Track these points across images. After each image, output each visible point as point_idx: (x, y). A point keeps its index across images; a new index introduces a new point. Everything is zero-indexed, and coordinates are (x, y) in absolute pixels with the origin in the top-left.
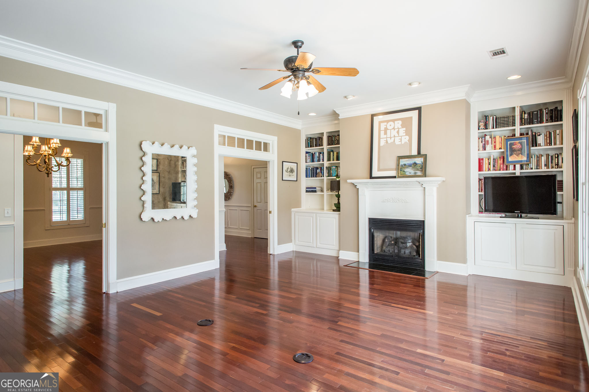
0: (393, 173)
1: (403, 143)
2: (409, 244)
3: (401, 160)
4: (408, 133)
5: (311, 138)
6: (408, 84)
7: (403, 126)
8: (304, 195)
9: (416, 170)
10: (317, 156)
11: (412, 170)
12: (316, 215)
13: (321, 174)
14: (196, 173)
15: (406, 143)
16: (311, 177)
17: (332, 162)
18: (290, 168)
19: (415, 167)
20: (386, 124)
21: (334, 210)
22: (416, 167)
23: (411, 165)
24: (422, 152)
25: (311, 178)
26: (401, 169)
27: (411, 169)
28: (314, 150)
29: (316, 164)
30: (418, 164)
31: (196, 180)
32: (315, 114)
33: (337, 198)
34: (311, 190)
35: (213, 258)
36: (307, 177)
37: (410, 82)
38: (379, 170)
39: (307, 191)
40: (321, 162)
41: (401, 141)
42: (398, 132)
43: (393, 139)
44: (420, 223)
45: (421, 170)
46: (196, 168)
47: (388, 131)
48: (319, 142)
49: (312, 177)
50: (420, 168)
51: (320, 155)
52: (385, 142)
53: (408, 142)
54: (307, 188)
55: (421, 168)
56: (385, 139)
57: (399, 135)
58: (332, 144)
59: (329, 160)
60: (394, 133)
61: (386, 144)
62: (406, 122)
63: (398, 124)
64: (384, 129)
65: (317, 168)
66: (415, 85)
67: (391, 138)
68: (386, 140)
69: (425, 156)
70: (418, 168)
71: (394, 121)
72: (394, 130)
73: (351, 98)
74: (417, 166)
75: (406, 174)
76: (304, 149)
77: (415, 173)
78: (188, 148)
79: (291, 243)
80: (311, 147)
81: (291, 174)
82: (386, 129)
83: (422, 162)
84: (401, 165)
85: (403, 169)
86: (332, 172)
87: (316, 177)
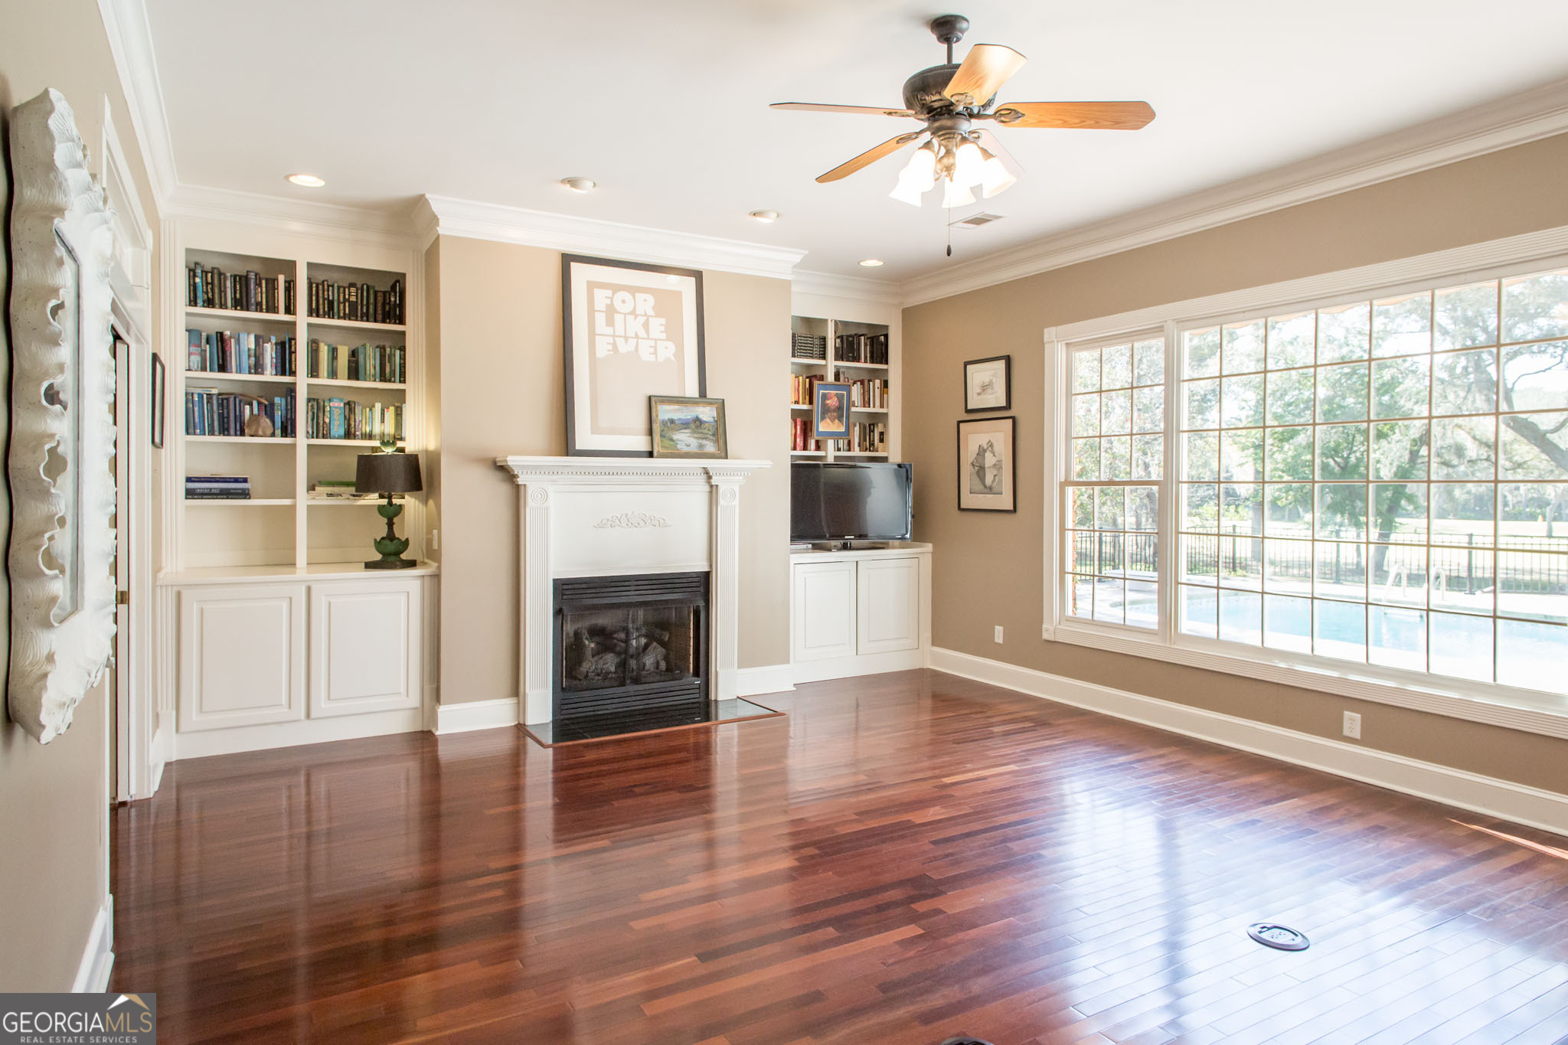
0: (641, 443)
1: (661, 359)
3: (660, 407)
4: (674, 333)
5: (211, 268)
6: (749, 213)
7: (659, 311)
8: (180, 508)
9: (703, 438)
10: (249, 350)
11: (693, 437)
12: (310, 588)
13: (268, 424)
15: (667, 360)
17: (323, 380)
19: (700, 431)
20: (609, 293)
21: (370, 566)
22: (702, 431)
23: (688, 423)
24: (712, 393)
25: (210, 438)
26: (663, 433)
27: (688, 435)
29: (237, 376)
30: (707, 422)
32: (322, 183)
33: (386, 520)
36: (191, 430)
37: (759, 209)
38: (595, 430)
39: (190, 494)
40: (269, 376)
41: (655, 353)
42: (646, 326)
43: (632, 342)
44: (698, 579)
45: (714, 438)
47: (616, 316)
48: (256, 294)
49: (213, 434)
50: (710, 433)
51: (263, 346)
52: (610, 347)
53: (673, 358)
54: (189, 480)
55: (713, 435)
56: (611, 340)
57: (648, 334)
58: (330, 314)
59: (313, 371)
60: (635, 326)
61: (612, 353)
62: (666, 303)
63: (645, 303)
64: (604, 309)
65: (247, 399)
67: (626, 338)
68: (612, 342)
69: (721, 406)
70: (706, 434)
71: (633, 290)
72: (633, 317)
74: (705, 429)
75: (679, 447)
76: (178, 311)
77: (701, 446)
80: (209, 303)
82: (611, 311)
83: (714, 418)
84: (663, 421)
85: (669, 434)
86: (327, 420)
87: (242, 434)
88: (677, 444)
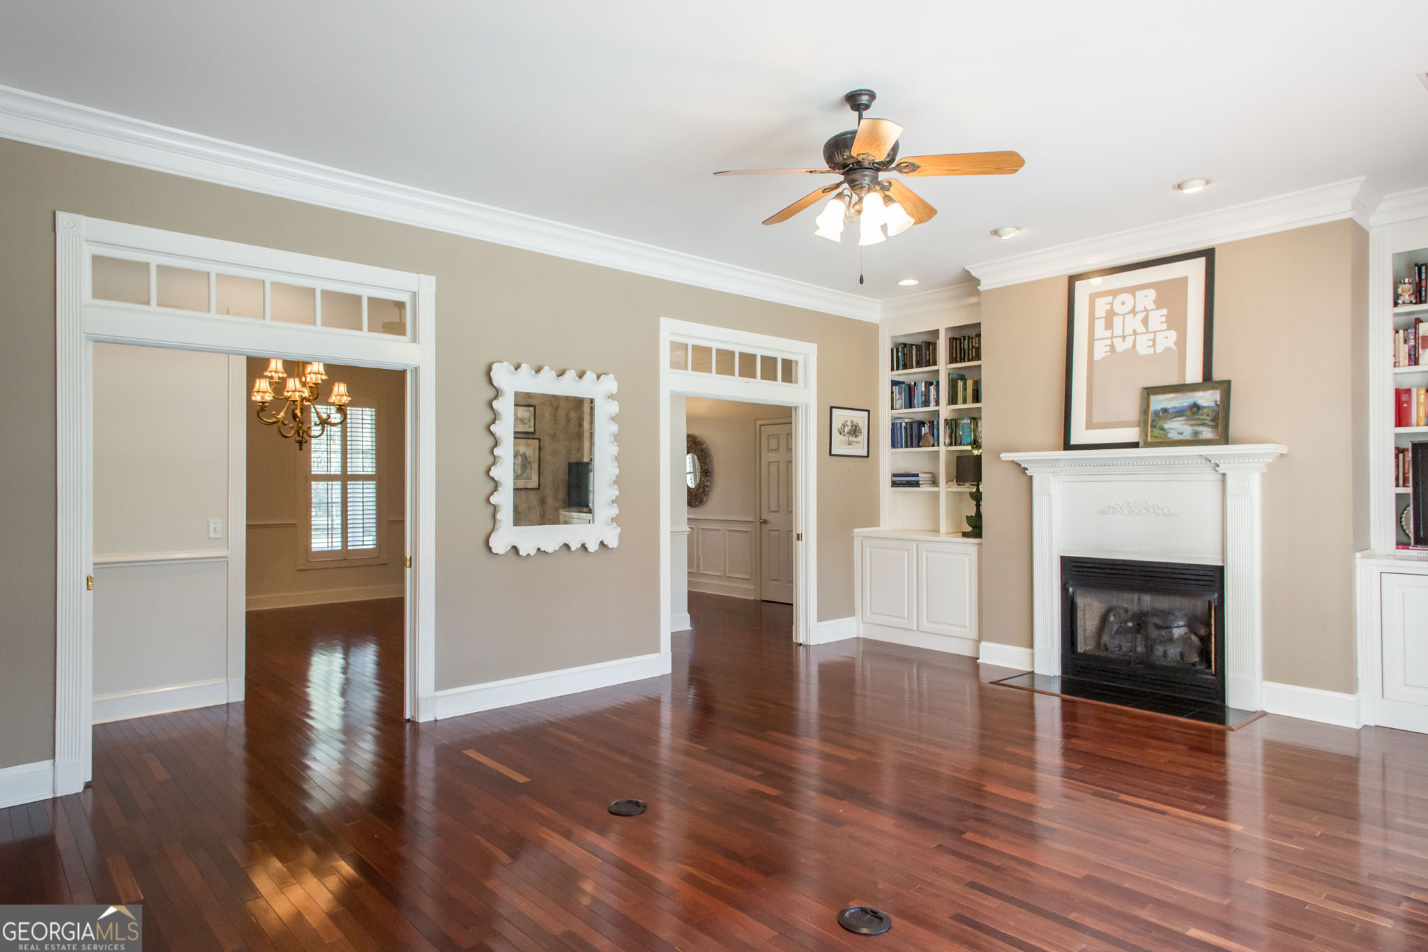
0: (1132, 434)
1: (1159, 349)
2: (1178, 632)
3: (1153, 398)
4: (1177, 322)
5: (905, 345)
6: (1173, 188)
7: (1159, 304)
8: (887, 493)
10: (922, 392)
11: (1188, 424)
12: (917, 545)
13: (931, 438)
14: (616, 438)
15: (1167, 350)
16: (906, 447)
17: (960, 406)
18: (849, 423)
19: (1196, 417)
20: (1110, 299)
21: (965, 535)
22: (1200, 417)
23: (1183, 411)
24: (1218, 375)
25: (904, 450)
26: (1155, 423)
27: (1183, 422)
28: (914, 375)
29: (918, 412)
30: (1205, 407)
31: (616, 454)
32: (916, 282)
33: (975, 503)
34: (905, 481)
35: (656, 649)
36: (896, 446)
37: (1179, 181)
38: (1090, 425)
39: (894, 484)
40: (932, 408)
41: (1154, 345)
42: (1145, 322)
43: (1130, 340)
44: (1210, 573)
45: (1213, 424)
46: (617, 424)
47: (1115, 318)
48: (926, 355)
50: (1209, 418)
51: (929, 389)
52: (1108, 349)
53: (1173, 347)
54: (894, 475)
55: (1213, 420)
56: (1108, 342)
57: (1147, 330)
58: (962, 360)
59: (953, 400)
61: (1109, 353)
62: (1170, 295)
63: (1147, 299)
64: (1104, 315)
65: (922, 423)
66: (1194, 189)
67: (1124, 337)
68: (1110, 343)
69: (1226, 387)
70: (1204, 420)
71: (1132, 290)
72: (1132, 315)
73: (1009, 235)
74: (1202, 415)
75: (1170, 435)
76: (886, 374)
77: (1196, 433)
78: (598, 377)
79: (853, 618)
80: (905, 367)
81: (854, 439)
82: (1110, 315)
83: (1216, 402)
84: (1155, 411)
85: (1160, 423)
86: (961, 433)
87: (919, 446)
88: (1168, 432)
